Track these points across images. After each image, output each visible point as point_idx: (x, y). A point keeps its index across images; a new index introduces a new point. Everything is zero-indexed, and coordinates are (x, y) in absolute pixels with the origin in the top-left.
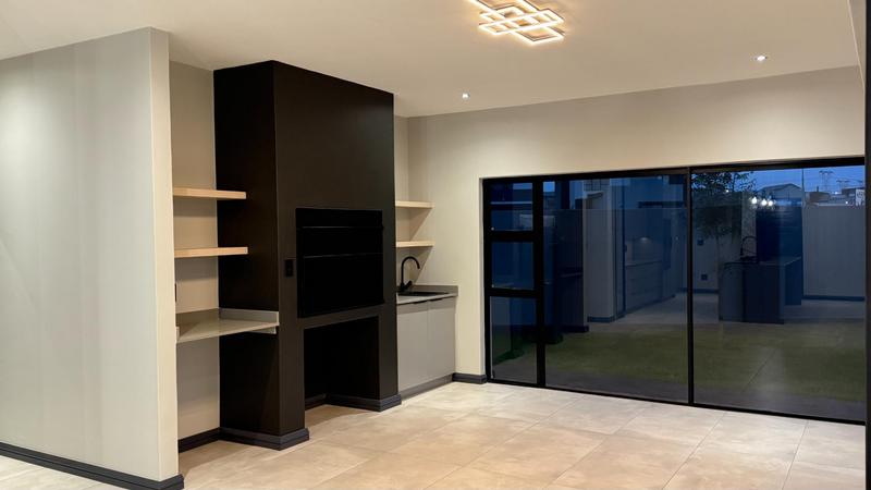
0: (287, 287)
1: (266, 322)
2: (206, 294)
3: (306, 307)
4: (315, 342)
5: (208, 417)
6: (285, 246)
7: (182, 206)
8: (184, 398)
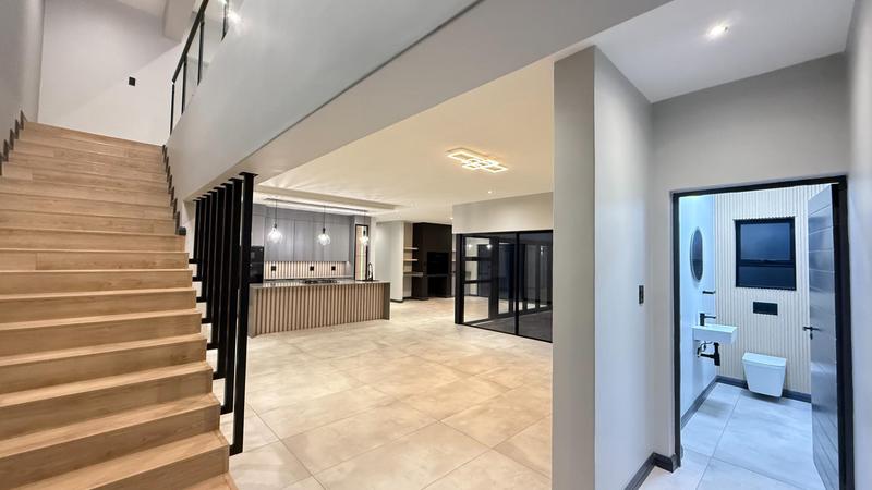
0: (425, 268)
1: (421, 275)
2: (409, 269)
3: (428, 273)
4: (430, 279)
5: (409, 294)
6: (425, 260)
7: (405, 251)
8: (404, 289)
